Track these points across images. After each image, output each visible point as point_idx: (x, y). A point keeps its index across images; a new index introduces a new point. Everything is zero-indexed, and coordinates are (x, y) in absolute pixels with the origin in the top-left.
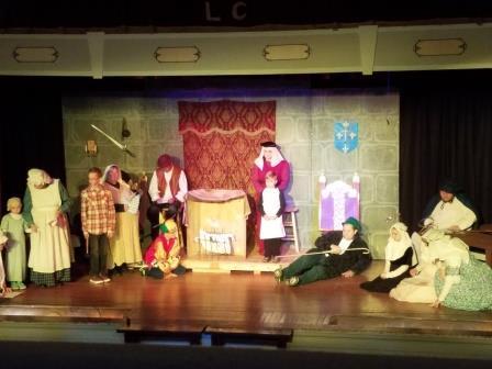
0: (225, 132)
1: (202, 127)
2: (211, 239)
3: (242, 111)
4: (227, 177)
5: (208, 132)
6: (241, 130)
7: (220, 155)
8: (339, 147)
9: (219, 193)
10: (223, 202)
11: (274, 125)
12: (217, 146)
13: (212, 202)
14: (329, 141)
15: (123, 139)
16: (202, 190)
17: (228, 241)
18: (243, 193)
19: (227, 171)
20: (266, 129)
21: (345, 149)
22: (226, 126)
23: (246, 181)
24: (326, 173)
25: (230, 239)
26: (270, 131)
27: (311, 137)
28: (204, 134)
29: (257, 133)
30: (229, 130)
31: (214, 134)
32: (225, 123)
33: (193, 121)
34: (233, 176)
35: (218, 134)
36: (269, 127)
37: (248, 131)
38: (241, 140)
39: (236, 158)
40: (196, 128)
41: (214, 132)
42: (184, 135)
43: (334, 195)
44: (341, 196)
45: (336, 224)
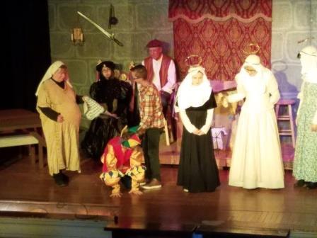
0: (218, 19)
1: (193, 14)
4: (219, 68)
5: (200, 19)
6: (235, 16)
7: (212, 43)
11: (271, 11)
12: (209, 34)
15: (110, 27)
19: (219, 61)
20: (262, 15)
22: (219, 13)
25: (222, 133)
26: (266, 18)
27: (310, 24)
29: (252, 19)
30: (221, 16)
31: (206, 22)
32: (217, 9)
33: (184, 7)
34: (226, 66)
35: (211, 20)
36: (266, 14)
37: (243, 17)
38: (234, 27)
39: (229, 47)
40: (187, 14)
41: (206, 19)
42: (174, 22)
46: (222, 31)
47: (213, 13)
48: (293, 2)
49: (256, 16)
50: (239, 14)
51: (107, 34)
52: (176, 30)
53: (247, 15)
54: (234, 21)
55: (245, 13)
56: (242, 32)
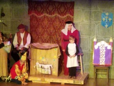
0: (50, 16)
1: (39, 13)
2: (42, 67)
3: (58, 6)
4: (50, 37)
5: (42, 16)
6: (58, 15)
7: (47, 26)
8: (104, 25)
9: (46, 45)
10: (48, 49)
11: (73, 13)
12: (46, 22)
13: (43, 49)
14: (99, 22)
15: (1, 18)
16: (38, 43)
17: (49, 68)
18: (57, 45)
19: (50, 34)
20: (69, 15)
21: (106, 26)
22: (50, 13)
23: (59, 39)
24: (97, 37)
25: (51, 67)
26: (71, 16)
27: (90, 20)
28: (40, 17)
29: (65, 16)
30: (51, 15)
31: (45, 17)
32: (50, 11)
33: (35, 10)
34: (53, 37)
35: (47, 16)
36: (71, 14)
37: (61, 15)
38: (57, 20)
39: (55, 29)
40: (36, 13)
41: (45, 16)
42: (30, 16)
43: (100, 48)
44: (104, 48)
45: (101, 61)
46: (52, 21)
47: (48, 13)
48: (83, 10)
49: (67, 15)
50: (59, 14)
52: (31, 20)
53: (63, 14)
54: (57, 17)
55: (62, 13)
56: (60, 22)
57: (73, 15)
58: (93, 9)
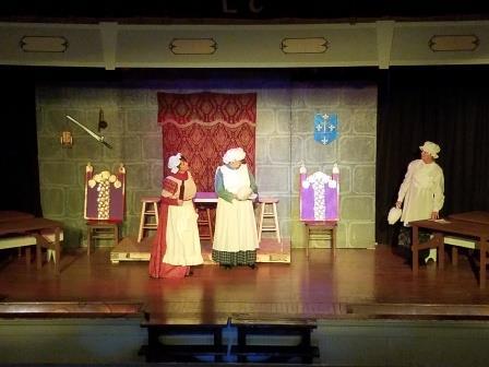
1: (182, 119)
3: (223, 102)
5: (189, 124)
6: (222, 121)
8: (319, 140)
11: (255, 117)
14: (308, 133)
15: (99, 131)
19: (207, 163)
20: (247, 121)
21: (325, 141)
22: (206, 118)
24: (306, 165)
26: (250, 123)
27: (291, 129)
29: (237, 124)
30: (209, 121)
31: (194, 126)
32: (205, 115)
33: (173, 113)
35: (199, 125)
36: (250, 120)
37: (229, 122)
38: (221, 131)
40: (175, 119)
41: (194, 124)
42: (163, 126)
43: (314, 186)
44: (321, 187)
45: (316, 214)
47: (200, 119)
48: (275, 109)
50: (225, 119)
51: (96, 137)
52: (165, 134)
53: (233, 120)
54: (221, 126)
55: (232, 118)
56: (228, 136)
57: (254, 122)
58: (297, 108)
